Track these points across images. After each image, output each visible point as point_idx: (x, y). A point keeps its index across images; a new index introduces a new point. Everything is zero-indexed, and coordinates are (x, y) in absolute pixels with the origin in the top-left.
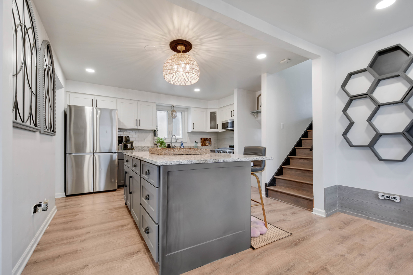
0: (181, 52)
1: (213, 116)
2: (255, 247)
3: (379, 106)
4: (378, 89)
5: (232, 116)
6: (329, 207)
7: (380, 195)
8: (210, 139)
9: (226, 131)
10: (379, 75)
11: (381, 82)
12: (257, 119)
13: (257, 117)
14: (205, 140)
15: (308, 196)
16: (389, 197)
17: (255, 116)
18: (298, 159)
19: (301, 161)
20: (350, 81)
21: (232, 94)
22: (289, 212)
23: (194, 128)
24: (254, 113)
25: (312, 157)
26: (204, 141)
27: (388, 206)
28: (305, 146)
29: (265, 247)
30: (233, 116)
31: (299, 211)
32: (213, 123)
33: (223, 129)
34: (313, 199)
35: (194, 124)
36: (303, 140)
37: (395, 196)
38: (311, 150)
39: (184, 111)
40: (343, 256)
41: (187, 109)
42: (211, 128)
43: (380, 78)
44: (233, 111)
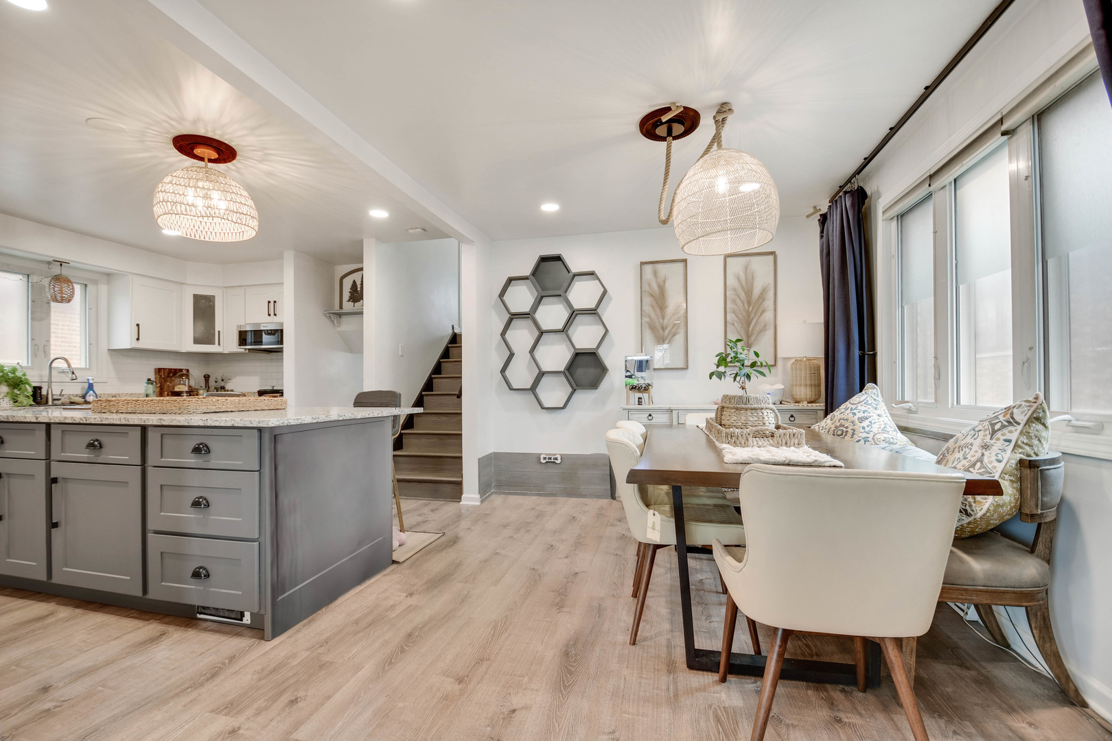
0: (206, 160)
1: (204, 308)
2: (401, 561)
3: (542, 333)
4: (541, 308)
5: (269, 315)
6: (484, 489)
7: (542, 457)
8: (188, 371)
9: (247, 351)
10: (543, 289)
11: (545, 300)
12: (339, 329)
13: (339, 323)
14: (169, 373)
15: (452, 477)
16: (550, 458)
17: (336, 323)
18: (429, 416)
19: (434, 418)
20: (510, 288)
21: (280, 257)
22: (426, 510)
23: (138, 339)
24: (331, 315)
25: (461, 410)
26: (168, 377)
27: (551, 470)
28: (438, 391)
29: (414, 557)
30: (272, 313)
31: (441, 505)
32: (201, 328)
33: (241, 347)
34: (462, 481)
35: (138, 325)
36: (435, 378)
37: (556, 456)
38: (459, 396)
39: (96, 282)
40: (511, 537)
41: (109, 276)
42: (196, 341)
43: (543, 295)
44: (275, 302)
